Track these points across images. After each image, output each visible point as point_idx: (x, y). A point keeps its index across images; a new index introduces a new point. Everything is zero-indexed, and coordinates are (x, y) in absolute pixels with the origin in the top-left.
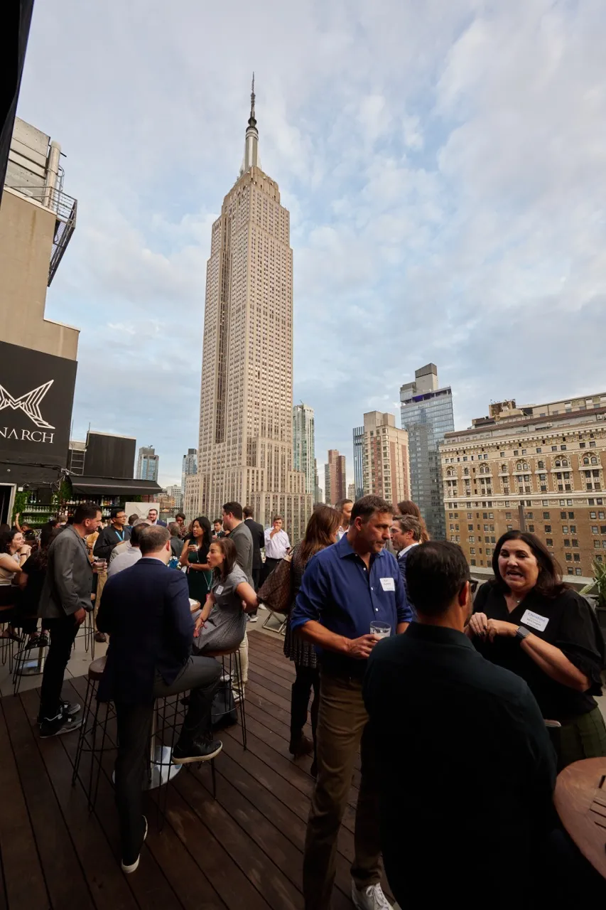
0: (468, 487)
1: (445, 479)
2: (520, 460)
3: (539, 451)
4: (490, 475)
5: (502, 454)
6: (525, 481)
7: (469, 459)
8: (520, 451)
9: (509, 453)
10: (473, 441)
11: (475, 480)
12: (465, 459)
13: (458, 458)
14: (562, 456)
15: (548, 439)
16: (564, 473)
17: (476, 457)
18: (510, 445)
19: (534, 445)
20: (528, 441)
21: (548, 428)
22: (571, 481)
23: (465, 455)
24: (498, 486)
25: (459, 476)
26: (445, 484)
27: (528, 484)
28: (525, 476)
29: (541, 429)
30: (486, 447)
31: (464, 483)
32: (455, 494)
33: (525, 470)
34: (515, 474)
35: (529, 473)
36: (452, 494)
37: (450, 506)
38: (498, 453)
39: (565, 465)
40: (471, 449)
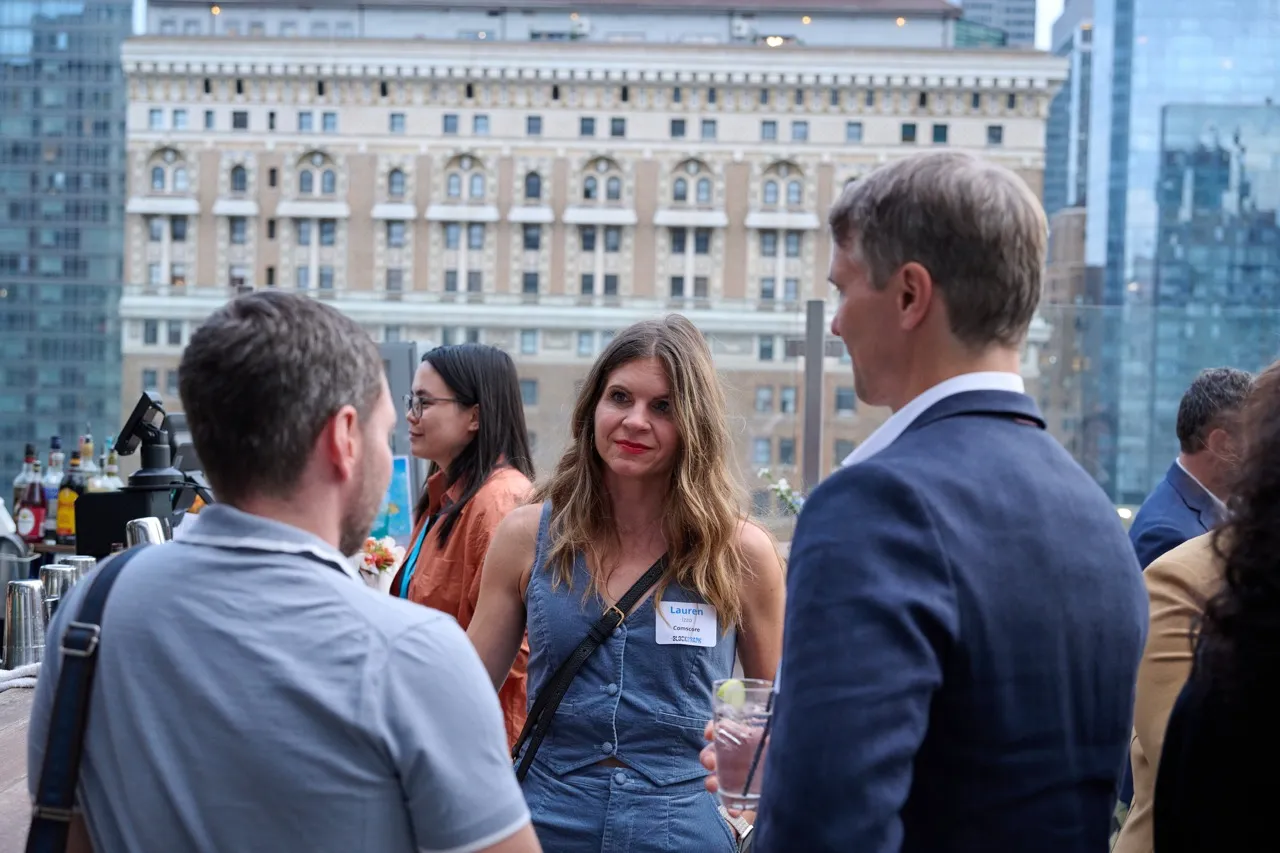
0: (238, 249)
1: (137, 204)
2: (459, 158)
3: (534, 125)
4: (337, 209)
5: (396, 120)
6: (470, 246)
7: (257, 121)
8: (466, 114)
9: (424, 117)
10: (280, 39)
11: (272, 225)
12: (240, 120)
13: (209, 114)
14: (610, 162)
15: (573, 83)
16: (608, 228)
17: (287, 119)
18: (434, 84)
19: (521, 100)
20: (504, 82)
21: (574, 37)
22: (621, 263)
23: (240, 103)
24: (362, 262)
25: (205, 198)
26: (136, 229)
27: (484, 261)
28: (471, 224)
29: (551, 36)
30: (338, 79)
31: (223, 230)
32: (174, 279)
33: (478, 201)
34: (437, 212)
35: (489, 213)
36: (163, 275)
37: (151, 337)
38: (383, 109)
39: (614, 195)
40: (269, 78)
